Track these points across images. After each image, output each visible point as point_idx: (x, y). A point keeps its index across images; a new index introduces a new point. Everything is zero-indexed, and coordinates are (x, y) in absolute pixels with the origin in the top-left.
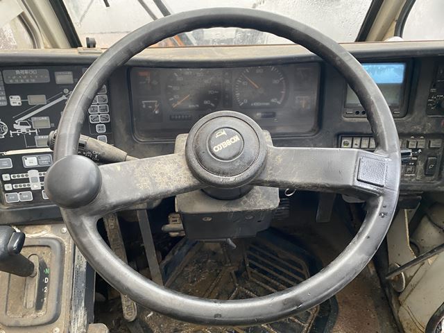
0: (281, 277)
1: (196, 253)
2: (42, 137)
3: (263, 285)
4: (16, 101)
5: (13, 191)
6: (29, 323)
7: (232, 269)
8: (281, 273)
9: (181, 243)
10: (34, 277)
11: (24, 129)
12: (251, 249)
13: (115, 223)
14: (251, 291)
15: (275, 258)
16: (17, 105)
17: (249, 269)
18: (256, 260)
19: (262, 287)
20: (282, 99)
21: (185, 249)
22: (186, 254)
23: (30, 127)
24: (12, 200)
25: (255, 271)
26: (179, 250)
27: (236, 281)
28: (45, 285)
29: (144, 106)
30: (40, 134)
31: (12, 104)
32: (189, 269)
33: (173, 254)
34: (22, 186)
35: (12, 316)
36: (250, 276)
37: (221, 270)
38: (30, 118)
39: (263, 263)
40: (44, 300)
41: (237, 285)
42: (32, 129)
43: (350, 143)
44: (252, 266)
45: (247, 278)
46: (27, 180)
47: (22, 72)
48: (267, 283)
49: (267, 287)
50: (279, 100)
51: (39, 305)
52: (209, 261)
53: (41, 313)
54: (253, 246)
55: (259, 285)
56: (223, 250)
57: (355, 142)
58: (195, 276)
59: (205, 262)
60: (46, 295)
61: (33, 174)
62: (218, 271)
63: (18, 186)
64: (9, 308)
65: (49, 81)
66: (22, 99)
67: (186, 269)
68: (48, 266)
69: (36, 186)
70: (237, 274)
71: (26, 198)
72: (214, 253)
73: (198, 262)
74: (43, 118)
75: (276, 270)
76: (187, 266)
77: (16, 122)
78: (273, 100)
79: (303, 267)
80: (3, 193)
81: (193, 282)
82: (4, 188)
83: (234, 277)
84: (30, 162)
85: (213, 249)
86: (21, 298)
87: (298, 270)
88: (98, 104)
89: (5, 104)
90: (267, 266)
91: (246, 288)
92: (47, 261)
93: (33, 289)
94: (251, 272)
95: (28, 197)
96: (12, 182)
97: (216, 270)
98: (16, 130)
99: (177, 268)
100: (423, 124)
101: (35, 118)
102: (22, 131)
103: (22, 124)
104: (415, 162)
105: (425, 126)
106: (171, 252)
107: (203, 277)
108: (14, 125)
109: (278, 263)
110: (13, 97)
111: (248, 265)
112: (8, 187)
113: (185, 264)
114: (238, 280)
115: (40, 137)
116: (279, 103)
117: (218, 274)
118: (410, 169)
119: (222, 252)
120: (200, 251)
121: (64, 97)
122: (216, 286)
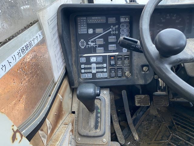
1: (146, 116)
2: (99, 48)
3: (186, 134)
4: (91, 31)
5: (85, 73)
6: (93, 135)
7: (167, 125)
9: (139, 110)
10: (93, 113)
11: (92, 44)
12: (174, 116)
13: (113, 97)
14: (180, 136)
16: (91, 33)
18: (179, 121)
21: (141, 113)
22: (142, 115)
23: (95, 43)
24: (84, 77)
25: (179, 127)
26: (139, 113)
27: (169, 130)
28: (99, 117)
30: (98, 47)
31: (89, 33)
32: (145, 123)
33: (136, 115)
34: (89, 71)
35: (84, 131)
36: (177, 129)
37: (161, 125)
38: (95, 39)
39: (183, 123)
40: (98, 125)
41: (171, 133)
42: (96, 44)
44: (177, 124)
46: (90, 68)
47: (95, 18)
48: (187, 133)
51: (96, 127)
52: (154, 120)
53: (98, 130)
54: (175, 114)
55: (183, 134)
56: (160, 115)
58: (148, 127)
59: (152, 120)
60: (99, 122)
61: (94, 65)
62: (159, 125)
63: (87, 71)
64: (83, 127)
65: (105, 22)
66: (93, 30)
67: (142, 123)
68: (100, 108)
69: (94, 71)
70: (170, 127)
71: (89, 77)
72: (156, 117)
73: (148, 120)
74: (101, 39)
76: (143, 121)
77: (90, 41)
80: (80, 74)
81: (147, 129)
82: (81, 72)
83: (169, 129)
84: (93, 60)
85: (154, 115)
86: (88, 123)
88: (125, 33)
89: (86, 32)
90: (186, 125)
91: (176, 135)
93: (93, 119)
94: (177, 127)
95: (90, 76)
96: (85, 69)
97: (158, 125)
98: (89, 45)
99: (138, 122)
101: (98, 39)
102: (91, 45)
103: (92, 42)
106: (135, 114)
107: (152, 128)
108: (89, 42)
110: (90, 29)
111: (175, 123)
112: (83, 71)
114: (171, 130)
115: (98, 48)
117: (159, 127)
119: (159, 116)
120: (148, 115)
121: (111, 30)
122: (160, 132)
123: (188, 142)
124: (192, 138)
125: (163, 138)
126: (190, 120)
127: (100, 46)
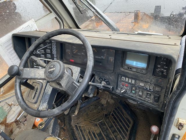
0: (120, 123)
5: (36, 68)
6: (31, 101)
7: (105, 113)
8: (121, 122)
10: (35, 91)
14: (107, 123)
15: (122, 115)
17: (111, 115)
18: (115, 113)
19: (111, 123)
20: (105, 57)
25: (112, 117)
28: (36, 94)
29: (67, 51)
32: (92, 107)
34: (38, 67)
36: (110, 118)
39: (117, 115)
41: (103, 119)
42: (40, 53)
43: (125, 79)
44: (113, 115)
45: (108, 118)
48: (114, 122)
49: (113, 124)
50: (104, 57)
51: (34, 98)
52: (99, 107)
54: (117, 108)
55: (110, 122)
56: (106, 105)
57: (126, 79)
60: (36, 96)
70: (106, 115)
72: (102, 105)
73: (96, 106)
74: (43, 50)
75: (120, 120)
78: (102, 57)
79: (131, 123)
81: (91, 111)
83: (104, 116)
86: (31, 95)
87: (128, 124)
88: (55, 49)
90: (118, 117)
91: (106, 121)
92: (38, 88)
100: (151, 79)
101: (41, 50)
102: (38, 53)
103: (38, 51)
104: (150, 94)
105: (151, 80)
107: (95, 111)
109: (122, 118)
111: (111, 114)
112: (35, 66)
113: (91, 105)
116: (104, 58)
117: (100, 112)
118: (148, 96)
120: (98, 102)
121: (47, 46)
122: (97, 116)
123: (108, 128)
124: (114, 127)
125: (96, 120)
126: (123, 115)
127: (42, 54)
